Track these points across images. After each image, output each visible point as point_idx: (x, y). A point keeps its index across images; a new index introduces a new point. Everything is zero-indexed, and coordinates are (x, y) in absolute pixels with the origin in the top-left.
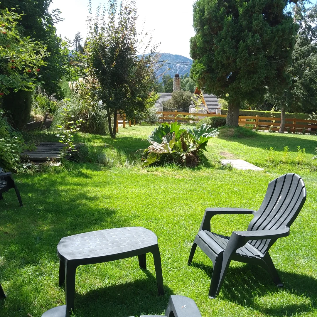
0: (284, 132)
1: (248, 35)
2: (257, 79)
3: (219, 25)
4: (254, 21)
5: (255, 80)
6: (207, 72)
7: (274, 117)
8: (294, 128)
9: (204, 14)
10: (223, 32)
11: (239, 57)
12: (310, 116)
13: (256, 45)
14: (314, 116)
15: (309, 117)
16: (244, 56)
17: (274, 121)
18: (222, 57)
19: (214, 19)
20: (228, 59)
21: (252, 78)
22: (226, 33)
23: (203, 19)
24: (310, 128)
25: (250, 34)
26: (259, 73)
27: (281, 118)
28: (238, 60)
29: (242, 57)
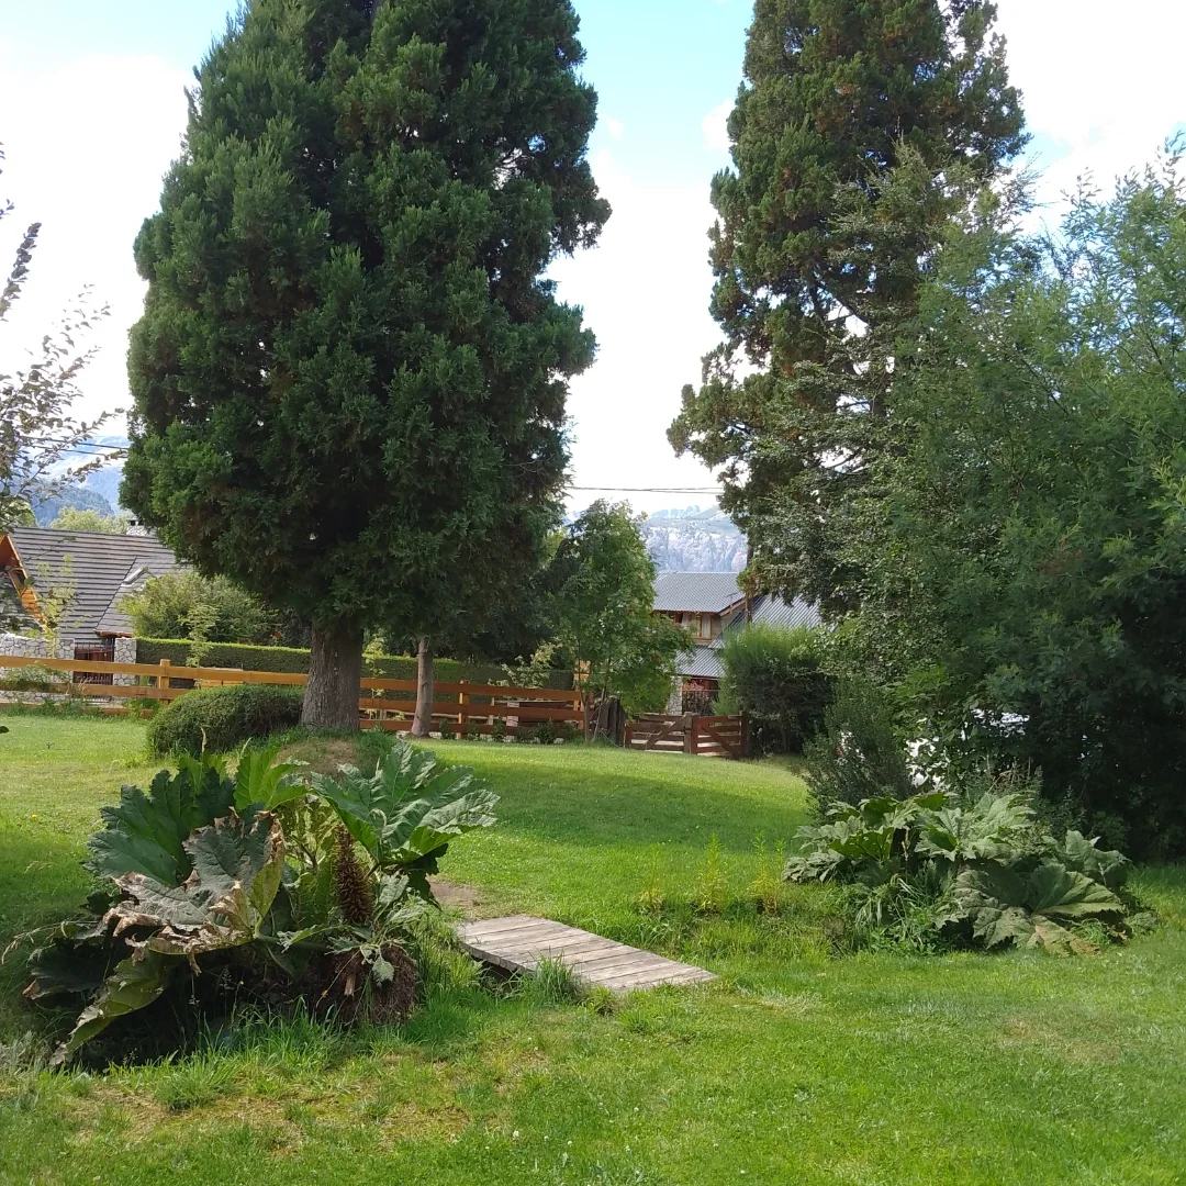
0: (431, 734)
1: (430, 344)
2: (464, 533)
3: (296, 283)
4: (457, 292)
5: (455, 535)
6: (230, 486)
7: (381, 672)
8: (464, 720)
9: (224, 222)
10: (320, 318)
11: (393, 433)
12: (506, 672)
13: (466, 390)
14: (521, 672)
15: (504, 675)
16: (416, 428)
17: (379, 692)
18: (314, 423)
19: (279, 251)
20: (344, 434)
21: (442, 525)
22: (333, 322)
23: (222, 246)
24: (516, 719)
25: (440, 341)
26: (471, 505)
27: (420, 682)
28: (391, 444)
29: (408, 433)
